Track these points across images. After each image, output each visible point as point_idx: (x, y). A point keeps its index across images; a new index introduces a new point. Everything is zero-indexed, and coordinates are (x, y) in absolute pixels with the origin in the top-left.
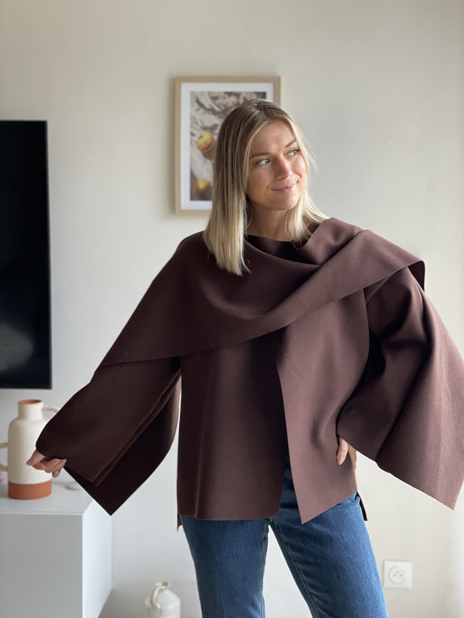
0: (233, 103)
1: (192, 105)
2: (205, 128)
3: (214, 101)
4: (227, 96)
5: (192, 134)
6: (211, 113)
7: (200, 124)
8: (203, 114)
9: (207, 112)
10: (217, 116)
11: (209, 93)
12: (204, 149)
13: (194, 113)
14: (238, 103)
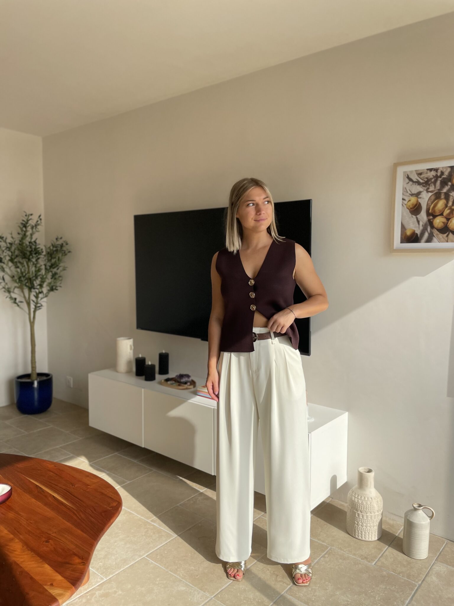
0: (433, 176)
1: (404, 180)
2: (412, 195)
3: (419, 176)
4: (428, 171)
5: (403, 199)
6: (417, 184)
7: (409, 192)
8: (411, 185)
9: (414, 184)
10: (421, 186)
11: (415, 171)
12: (411, 208)
13: (406, 186)
14: (437, 175)
